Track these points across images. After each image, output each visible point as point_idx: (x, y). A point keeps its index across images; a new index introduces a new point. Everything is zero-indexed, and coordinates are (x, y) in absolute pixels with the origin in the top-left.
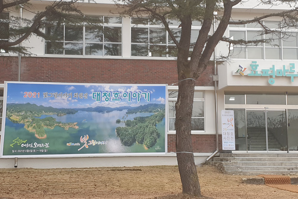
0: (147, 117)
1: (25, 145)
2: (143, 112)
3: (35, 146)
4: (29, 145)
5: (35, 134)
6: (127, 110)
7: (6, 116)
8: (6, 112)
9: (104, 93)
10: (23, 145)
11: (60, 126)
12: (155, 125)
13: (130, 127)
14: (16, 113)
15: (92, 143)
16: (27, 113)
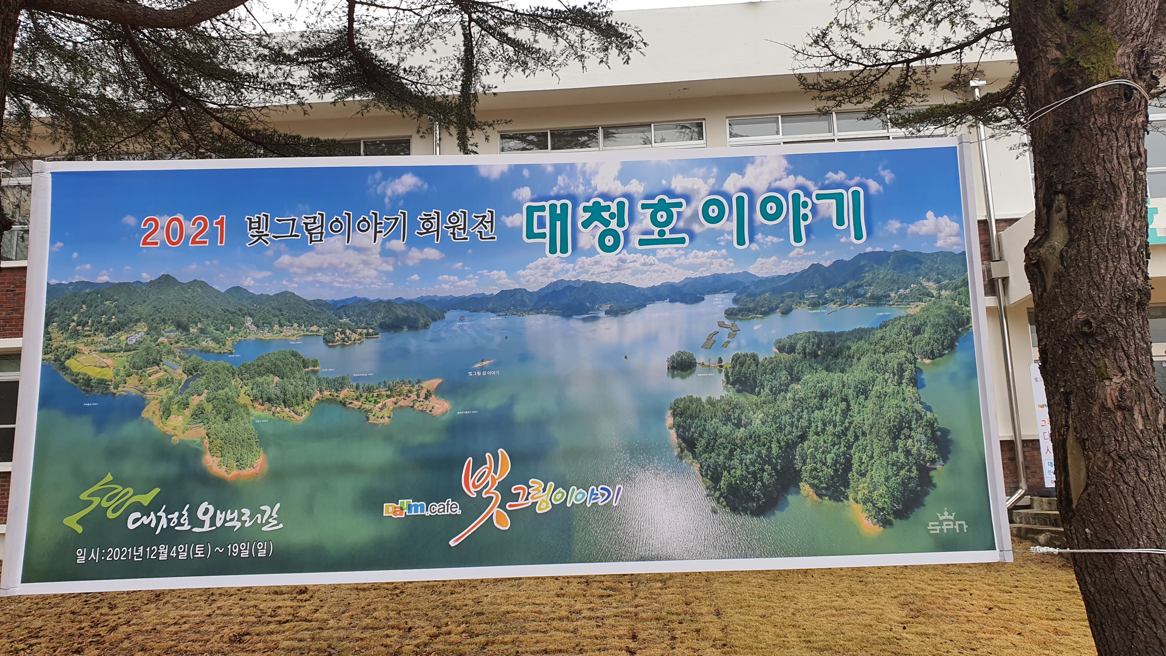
0: (860, 334)
1: (145, 520)
2: (832, 306)
3: (202, 524)
4: (169, 520)
5: (205, 453)
6: (734, 295)
7: (45, 353)
8: (47, 333)
9: (590, 204)
10: (135, 521)
11: (344, 404)
12: (916, 382)
13: (754, 398)
14: (101, 337)
15: (530, 501)
16: (160, 335)
